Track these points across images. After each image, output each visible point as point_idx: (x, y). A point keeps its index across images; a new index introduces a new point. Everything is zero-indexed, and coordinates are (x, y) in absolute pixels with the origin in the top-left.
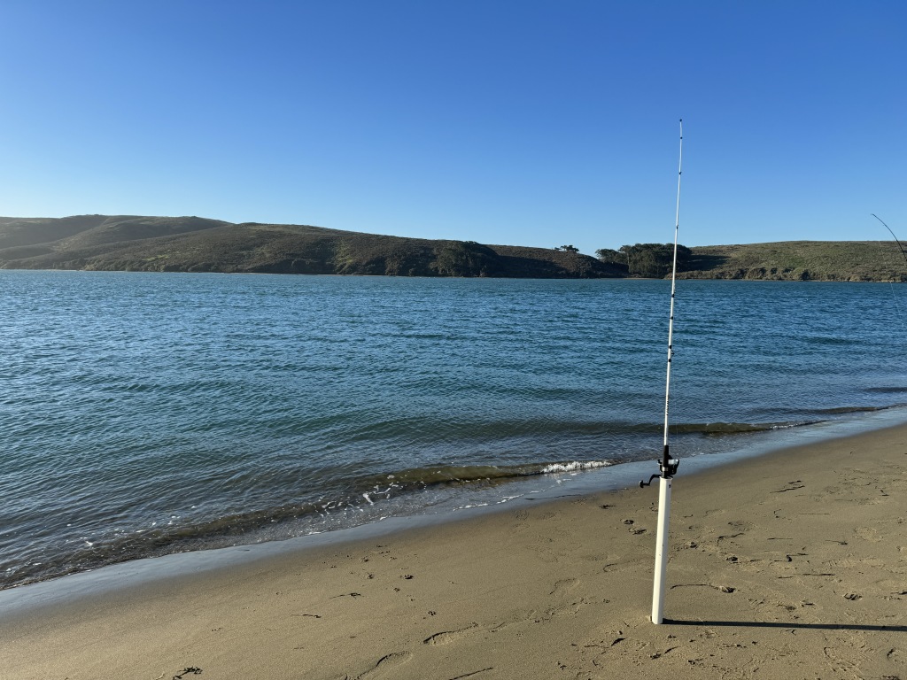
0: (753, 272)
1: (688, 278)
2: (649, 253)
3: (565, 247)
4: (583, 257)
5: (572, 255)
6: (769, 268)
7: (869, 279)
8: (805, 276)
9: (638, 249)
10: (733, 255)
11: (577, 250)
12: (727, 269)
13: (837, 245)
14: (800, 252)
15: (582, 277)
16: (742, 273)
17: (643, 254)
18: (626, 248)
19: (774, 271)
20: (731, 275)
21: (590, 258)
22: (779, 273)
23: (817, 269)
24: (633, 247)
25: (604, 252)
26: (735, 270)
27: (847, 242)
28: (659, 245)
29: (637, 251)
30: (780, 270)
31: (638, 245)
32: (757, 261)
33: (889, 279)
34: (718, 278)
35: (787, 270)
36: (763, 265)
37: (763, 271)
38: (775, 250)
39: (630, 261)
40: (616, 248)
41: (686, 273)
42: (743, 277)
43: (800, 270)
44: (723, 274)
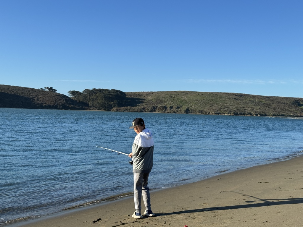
0: (160, 108)
1: (124, 111)
2: (101, 94)
3: (47, 88)
4: (59, 95)
5: (52, 93)
6: (168, 106)
7: (219, 114)
8: (187, 111)
10: (149, 98)
11: (56, 90)
12: (146, 106)
13: (203, 94)
14: (185, 97)
15: (59, 109)
16: (154, 109)
17: (97, 95)
18: (87, 91)
19: (171, 108)
20: (148, 110)
21: (64, 96)
22: (174, 109)
23: (193, 107)
24: (92, 91)
25: (73, 93)
26: (150, 107)
27: (207, 93)
28: (107, 90)
29: (94, 93)
30: (175, 107)
31: (94, 89)
32: (162, 102)
33: (228, 113)
34: (141, 111)
35: (178, 108)
36: (165, 104)
37: (165, 107)
38: (172, 95)
39: (90, 99)
41: (123, 108)
42: (155, 111)
43: (184, 108)
44: (144, 109)
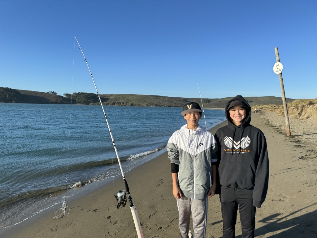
0: (117, 103)
1: (97, 105)
2: (84, 96)
3: (51, 92)
4: (59, 96)
5: (54, 95)
6: (122, 102)
7: (148, 106)
8: (132, 105)
9: (79, 94)
10: (111, 98)
11: (56, 93)
13: (140, 96)
14: (130, 97)
15: (58, 104)
16: (114, 104)
17: (81, 96)
18: (75, 93)
19: (123, 103)
20: (111, 104)
21: (61, 97)
22: (125, 104)
23: (135, 103)
24: (78, 93)
25: (67, 95)
26: (112, 102)
27: (142, 95)
28: (87, 93)
29: (79, 95)
30: (125, 103)
31: (79, 93)
32: (118, 100)
33: (153, 106)
34: (107, 105)
35: (127, 103)
36: (120, 101)
37: (120, 103)
38: (123, 96)
39: (77, 98)
40: (71, 93)
41: (96, 103)
42: (114, 105)
43: (130, 103)
44: (108, 103)
